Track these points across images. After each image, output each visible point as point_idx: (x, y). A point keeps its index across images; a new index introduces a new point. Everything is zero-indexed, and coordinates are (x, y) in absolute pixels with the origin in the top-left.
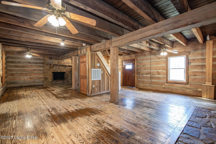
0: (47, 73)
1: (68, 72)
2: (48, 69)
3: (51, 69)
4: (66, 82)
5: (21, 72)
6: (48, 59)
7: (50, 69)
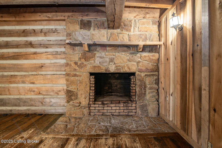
0: (75, 75)
1: (143, 74)
2: (76, 63)
3: (85, 63)
4: (139, 111)
5: (12, 73)
6: (78, 27)
7: (83, 60)
